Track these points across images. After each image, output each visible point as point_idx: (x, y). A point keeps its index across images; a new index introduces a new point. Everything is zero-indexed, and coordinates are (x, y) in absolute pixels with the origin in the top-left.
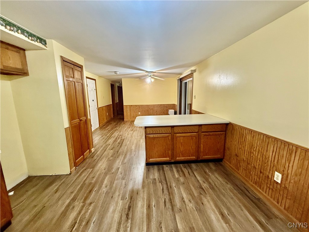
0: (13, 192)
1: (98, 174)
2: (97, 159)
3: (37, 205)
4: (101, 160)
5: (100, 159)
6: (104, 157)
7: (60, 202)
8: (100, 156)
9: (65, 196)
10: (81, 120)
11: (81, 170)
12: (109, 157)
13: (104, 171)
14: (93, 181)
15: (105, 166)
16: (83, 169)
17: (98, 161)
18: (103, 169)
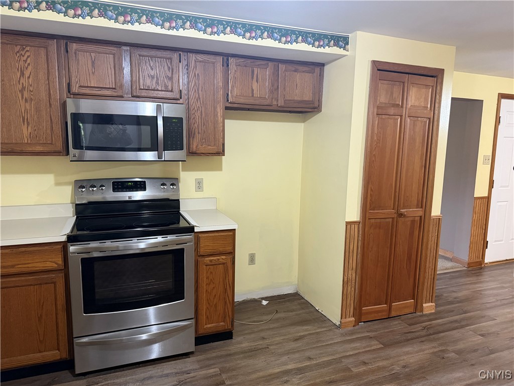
0: (267, 302)
1: (381, 364)
2: (418, 334)
3: (266, 339)
4: (422, 342)
5: (423, 339)
6: (439, 339)
7: (284, 359)
8: (431, 331)
9: (297, 355)
10: (401, 215)
11: (362, 332)
12: (450, 348)
13: (397, 369)
14: (355, 370)
15: (411, 361)
16: (368, 334)
17: (412, 339)
18: (402, 363)
